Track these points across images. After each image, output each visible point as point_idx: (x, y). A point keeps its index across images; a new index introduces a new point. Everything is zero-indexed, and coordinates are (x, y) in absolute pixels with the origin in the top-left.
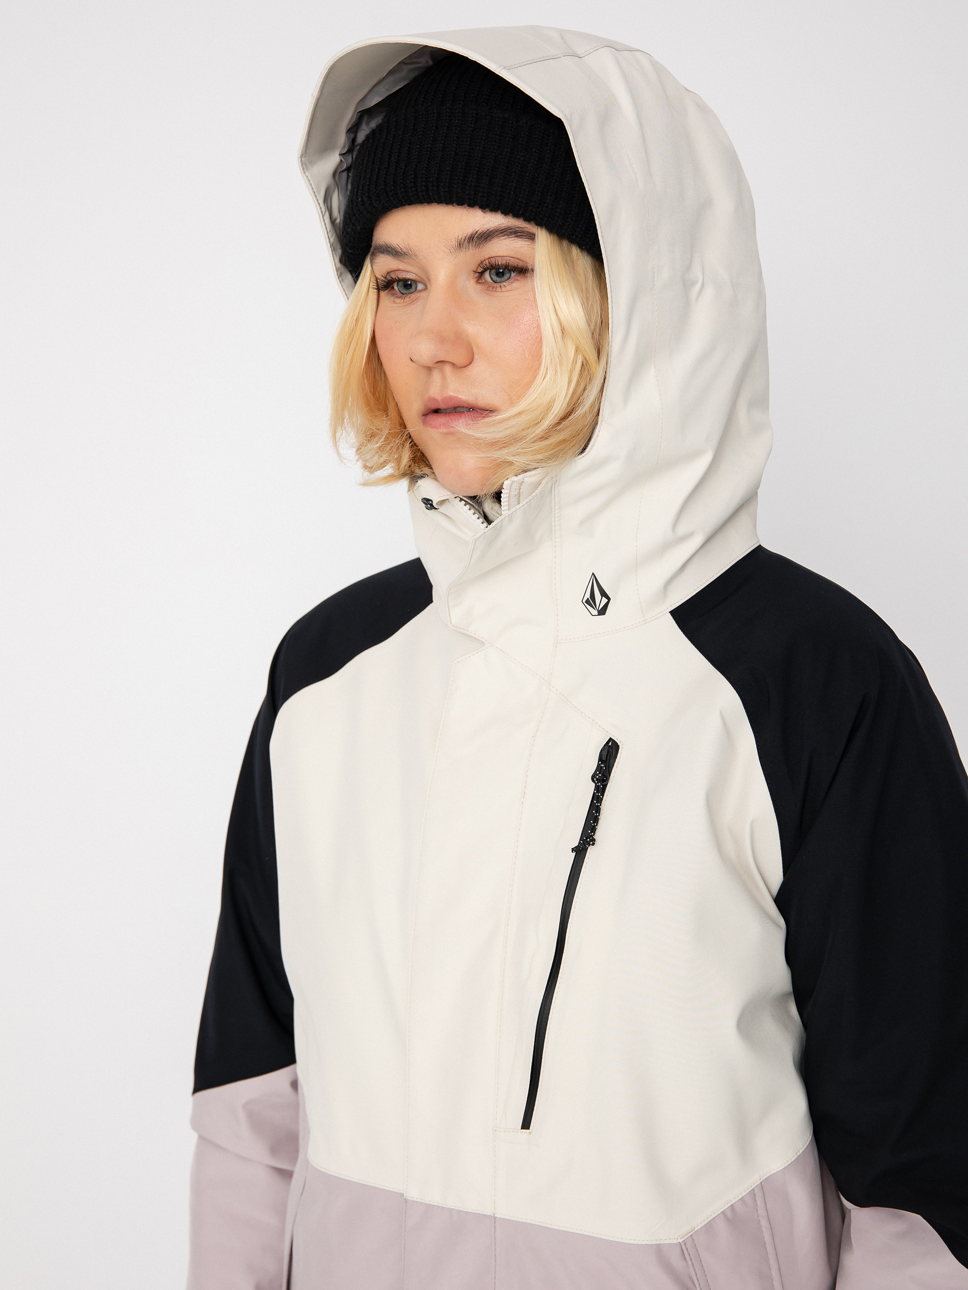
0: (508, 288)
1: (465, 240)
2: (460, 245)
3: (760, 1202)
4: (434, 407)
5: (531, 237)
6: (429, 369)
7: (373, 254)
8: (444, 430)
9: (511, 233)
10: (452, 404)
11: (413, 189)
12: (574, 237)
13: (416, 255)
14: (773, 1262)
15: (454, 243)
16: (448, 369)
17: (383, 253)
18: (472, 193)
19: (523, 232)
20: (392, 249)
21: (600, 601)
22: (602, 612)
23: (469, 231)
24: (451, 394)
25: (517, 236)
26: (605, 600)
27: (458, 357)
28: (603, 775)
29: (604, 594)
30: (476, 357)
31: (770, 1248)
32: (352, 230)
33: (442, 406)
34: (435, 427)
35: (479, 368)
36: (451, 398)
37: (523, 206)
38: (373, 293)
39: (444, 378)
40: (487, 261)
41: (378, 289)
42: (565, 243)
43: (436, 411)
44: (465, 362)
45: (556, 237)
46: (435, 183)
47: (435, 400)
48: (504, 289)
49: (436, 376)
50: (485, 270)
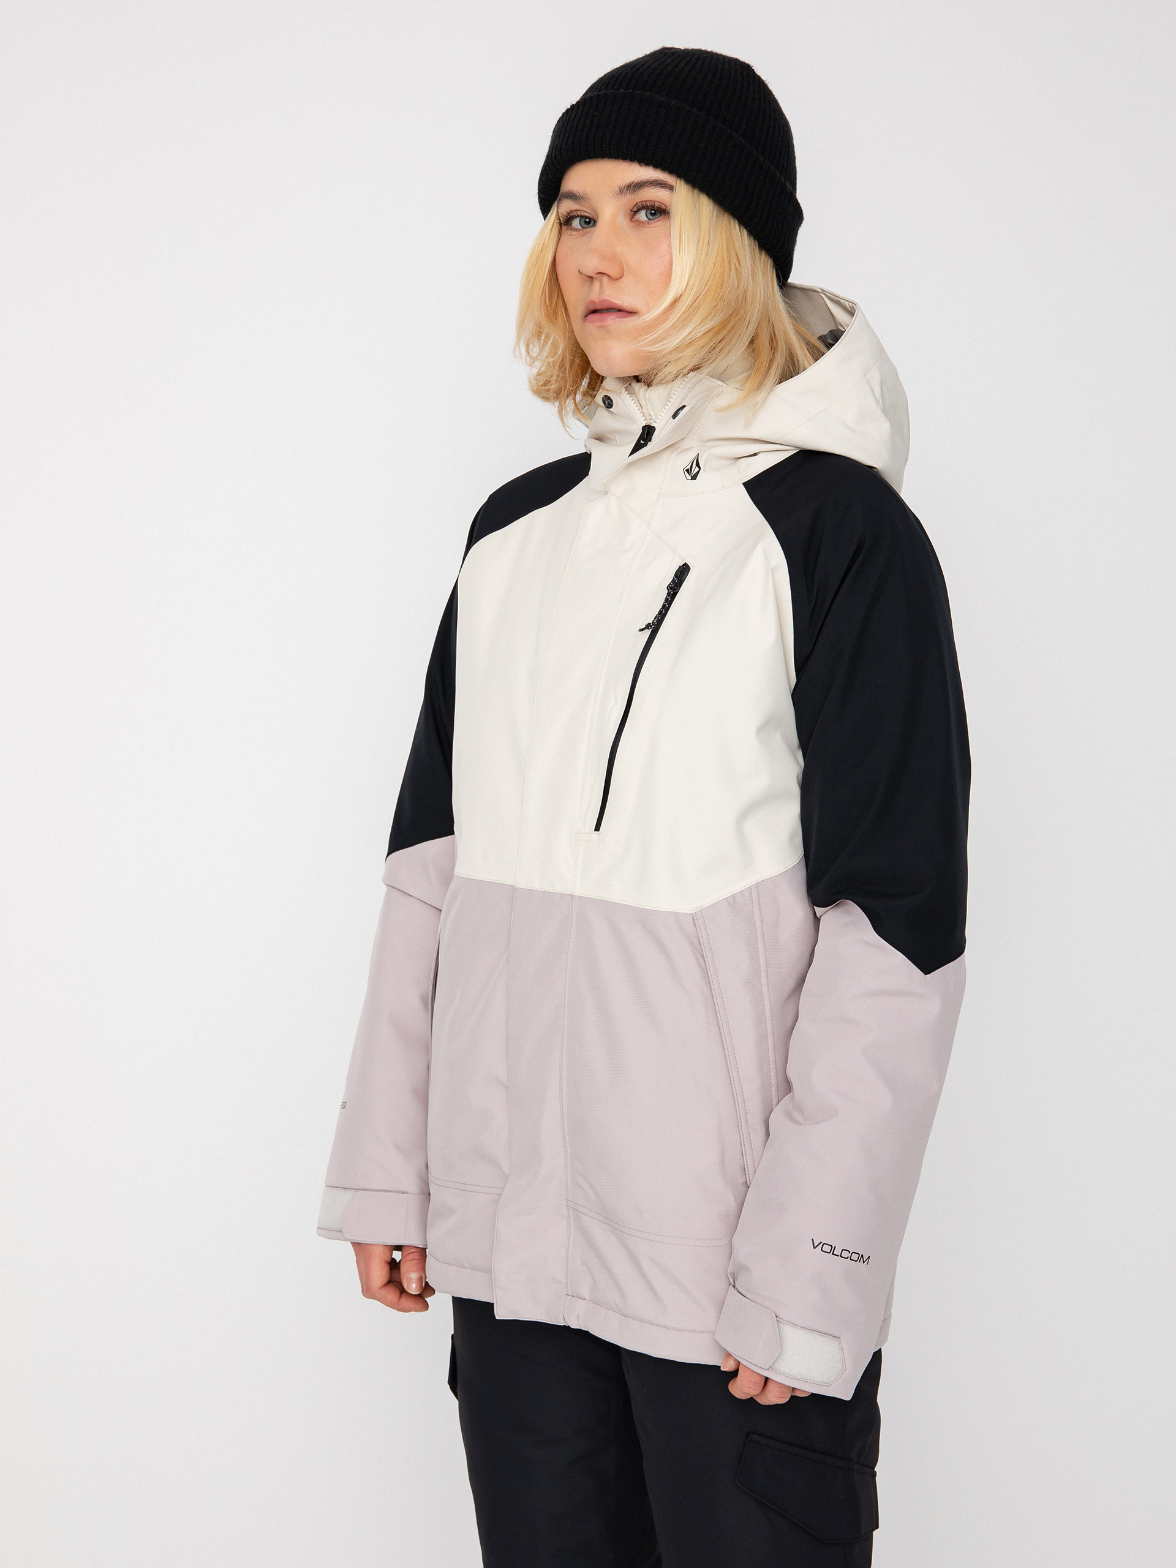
0: (653, 225)
1: (624, 188)
2: (621, 191)
3: (754, 896)
4: (592, 308)
5: (671, 188)
6: (591, 278)
7: (560, 200)
8: (598, 324)
9: (657, 185)
10: (605, 306)
11: (592, 146)
12: (704, 186)
13: (590, 199)
14: (760, 938)
15: (617, 190)
16: (605, 279)
17: (566, 198)
18: (633, 150)
19: (666, 184)
20: (573, 194)
21: (695, 470)
22: (694, 478)
23: (628, 181)
24: (606, 298)
25: (662, 187)
26: (697, 469)
27: (613, 271)
28: (676, 586)
29: (698, 465)
30: (625, 273)
31: (758, 928)
32: (546, 178)
33: (599, 307)
34: (592, 322)
35: (626, 281)
36: (605, 301)
37: (669, 161)
38: (557, 226)
39: (601, 286)
40: (640, 204)
41: (560, 224)
42: (696, 192)
43: (595, 311)
44: (619, 276)
45: (691, 187)
46: (608, 143)
47: (594, 302)
48: (650, 226)
49: (597, 284)
50: (639, 210)
